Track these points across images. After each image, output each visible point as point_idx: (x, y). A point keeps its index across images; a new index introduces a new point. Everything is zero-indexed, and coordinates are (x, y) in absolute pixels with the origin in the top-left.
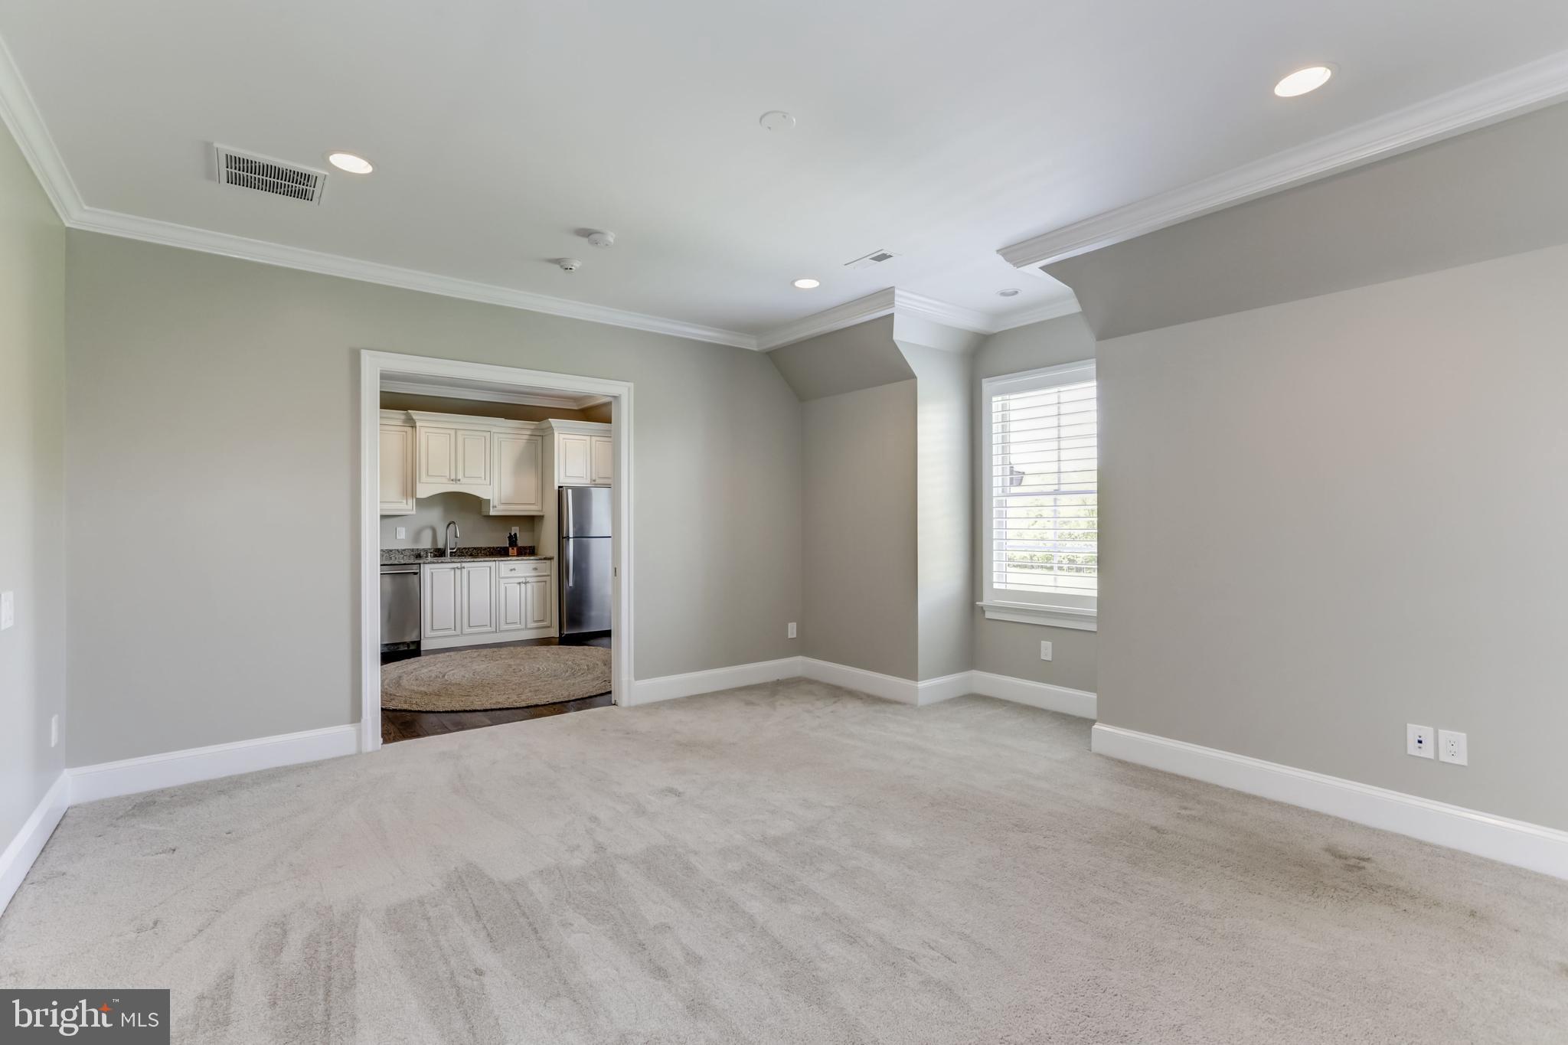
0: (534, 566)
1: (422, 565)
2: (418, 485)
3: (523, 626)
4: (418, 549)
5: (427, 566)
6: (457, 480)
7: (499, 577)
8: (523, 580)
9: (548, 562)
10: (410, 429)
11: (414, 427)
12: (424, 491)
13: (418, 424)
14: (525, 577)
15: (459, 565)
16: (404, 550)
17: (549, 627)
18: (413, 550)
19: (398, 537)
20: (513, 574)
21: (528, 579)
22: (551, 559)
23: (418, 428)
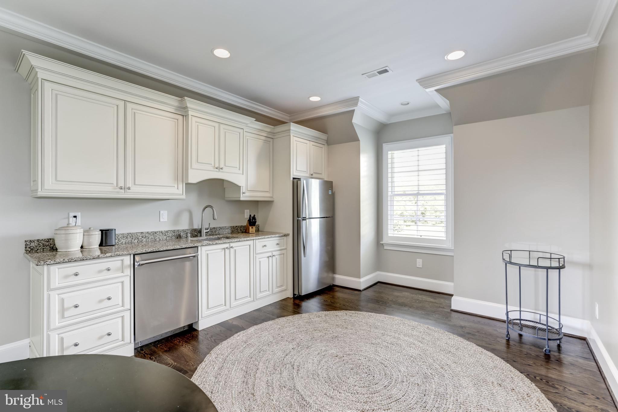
0: (277, 242)
1: (199, 248)
2: (190, 171)
3: (270, 292)
4: (178, 231)
5: (204, 248)
6: (219, 169)
7: (255, 253)
8: (270, 254)
9: (285, 238)
10: (181, 117)
11: (185, 116)
12: (195, 177)
13: (190, 113)
14: (272, 252)
15: (227, 245)
16: (167, 232)
17: (285, 290)
18: (174, 231)
19: (161, 220)
20: (265, 249)
21: (274, 253)
22: (286, 235)
23: (190, 116)
